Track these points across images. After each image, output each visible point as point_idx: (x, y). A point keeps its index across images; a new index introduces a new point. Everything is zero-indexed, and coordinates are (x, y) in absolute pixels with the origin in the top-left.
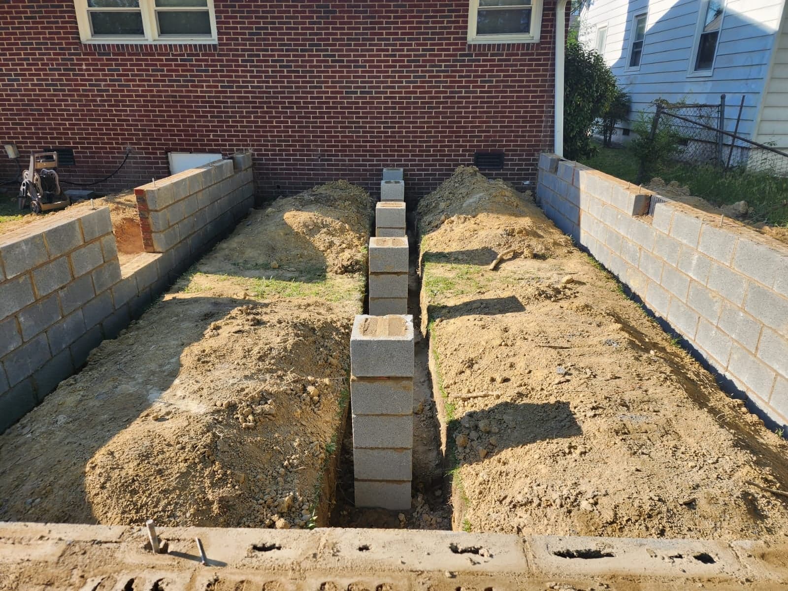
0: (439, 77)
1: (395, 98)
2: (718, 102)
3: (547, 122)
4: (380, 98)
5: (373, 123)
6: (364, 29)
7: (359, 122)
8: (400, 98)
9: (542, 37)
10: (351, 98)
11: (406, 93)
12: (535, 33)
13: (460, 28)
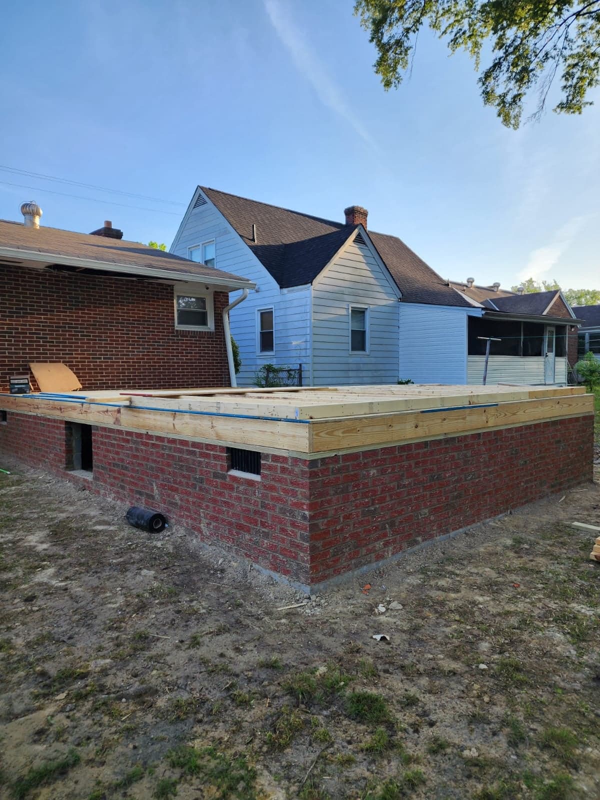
0: (159, 349)
1: (129, 362)
2: (298, 367)
3: (225, 378)
4: (119, 362)
5: (114, 380)
6: (106, 315)
7: (102, 380)
8: (133, 362)
9: (216, 329)
10: (96, 362)
11: (137, 359)
12: (211, 326)
13: (170, 319)
